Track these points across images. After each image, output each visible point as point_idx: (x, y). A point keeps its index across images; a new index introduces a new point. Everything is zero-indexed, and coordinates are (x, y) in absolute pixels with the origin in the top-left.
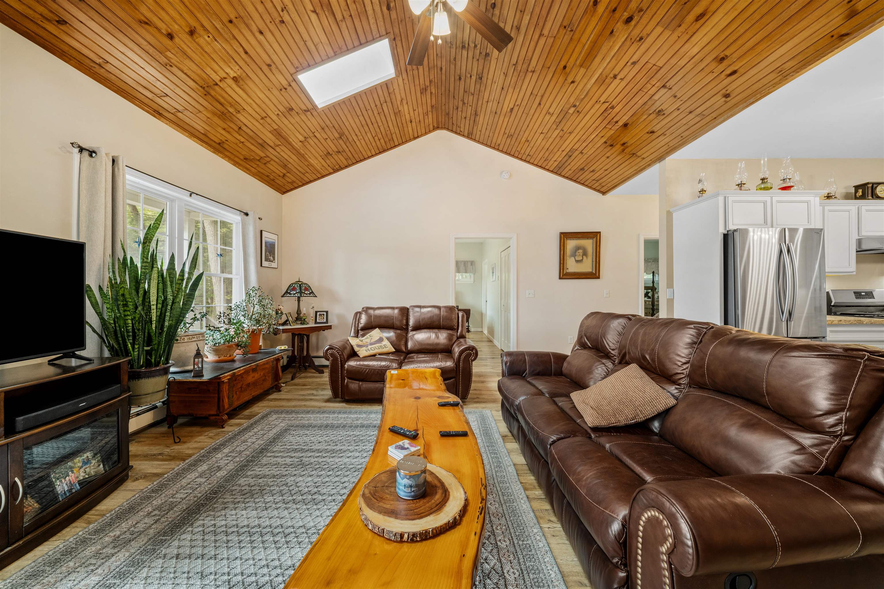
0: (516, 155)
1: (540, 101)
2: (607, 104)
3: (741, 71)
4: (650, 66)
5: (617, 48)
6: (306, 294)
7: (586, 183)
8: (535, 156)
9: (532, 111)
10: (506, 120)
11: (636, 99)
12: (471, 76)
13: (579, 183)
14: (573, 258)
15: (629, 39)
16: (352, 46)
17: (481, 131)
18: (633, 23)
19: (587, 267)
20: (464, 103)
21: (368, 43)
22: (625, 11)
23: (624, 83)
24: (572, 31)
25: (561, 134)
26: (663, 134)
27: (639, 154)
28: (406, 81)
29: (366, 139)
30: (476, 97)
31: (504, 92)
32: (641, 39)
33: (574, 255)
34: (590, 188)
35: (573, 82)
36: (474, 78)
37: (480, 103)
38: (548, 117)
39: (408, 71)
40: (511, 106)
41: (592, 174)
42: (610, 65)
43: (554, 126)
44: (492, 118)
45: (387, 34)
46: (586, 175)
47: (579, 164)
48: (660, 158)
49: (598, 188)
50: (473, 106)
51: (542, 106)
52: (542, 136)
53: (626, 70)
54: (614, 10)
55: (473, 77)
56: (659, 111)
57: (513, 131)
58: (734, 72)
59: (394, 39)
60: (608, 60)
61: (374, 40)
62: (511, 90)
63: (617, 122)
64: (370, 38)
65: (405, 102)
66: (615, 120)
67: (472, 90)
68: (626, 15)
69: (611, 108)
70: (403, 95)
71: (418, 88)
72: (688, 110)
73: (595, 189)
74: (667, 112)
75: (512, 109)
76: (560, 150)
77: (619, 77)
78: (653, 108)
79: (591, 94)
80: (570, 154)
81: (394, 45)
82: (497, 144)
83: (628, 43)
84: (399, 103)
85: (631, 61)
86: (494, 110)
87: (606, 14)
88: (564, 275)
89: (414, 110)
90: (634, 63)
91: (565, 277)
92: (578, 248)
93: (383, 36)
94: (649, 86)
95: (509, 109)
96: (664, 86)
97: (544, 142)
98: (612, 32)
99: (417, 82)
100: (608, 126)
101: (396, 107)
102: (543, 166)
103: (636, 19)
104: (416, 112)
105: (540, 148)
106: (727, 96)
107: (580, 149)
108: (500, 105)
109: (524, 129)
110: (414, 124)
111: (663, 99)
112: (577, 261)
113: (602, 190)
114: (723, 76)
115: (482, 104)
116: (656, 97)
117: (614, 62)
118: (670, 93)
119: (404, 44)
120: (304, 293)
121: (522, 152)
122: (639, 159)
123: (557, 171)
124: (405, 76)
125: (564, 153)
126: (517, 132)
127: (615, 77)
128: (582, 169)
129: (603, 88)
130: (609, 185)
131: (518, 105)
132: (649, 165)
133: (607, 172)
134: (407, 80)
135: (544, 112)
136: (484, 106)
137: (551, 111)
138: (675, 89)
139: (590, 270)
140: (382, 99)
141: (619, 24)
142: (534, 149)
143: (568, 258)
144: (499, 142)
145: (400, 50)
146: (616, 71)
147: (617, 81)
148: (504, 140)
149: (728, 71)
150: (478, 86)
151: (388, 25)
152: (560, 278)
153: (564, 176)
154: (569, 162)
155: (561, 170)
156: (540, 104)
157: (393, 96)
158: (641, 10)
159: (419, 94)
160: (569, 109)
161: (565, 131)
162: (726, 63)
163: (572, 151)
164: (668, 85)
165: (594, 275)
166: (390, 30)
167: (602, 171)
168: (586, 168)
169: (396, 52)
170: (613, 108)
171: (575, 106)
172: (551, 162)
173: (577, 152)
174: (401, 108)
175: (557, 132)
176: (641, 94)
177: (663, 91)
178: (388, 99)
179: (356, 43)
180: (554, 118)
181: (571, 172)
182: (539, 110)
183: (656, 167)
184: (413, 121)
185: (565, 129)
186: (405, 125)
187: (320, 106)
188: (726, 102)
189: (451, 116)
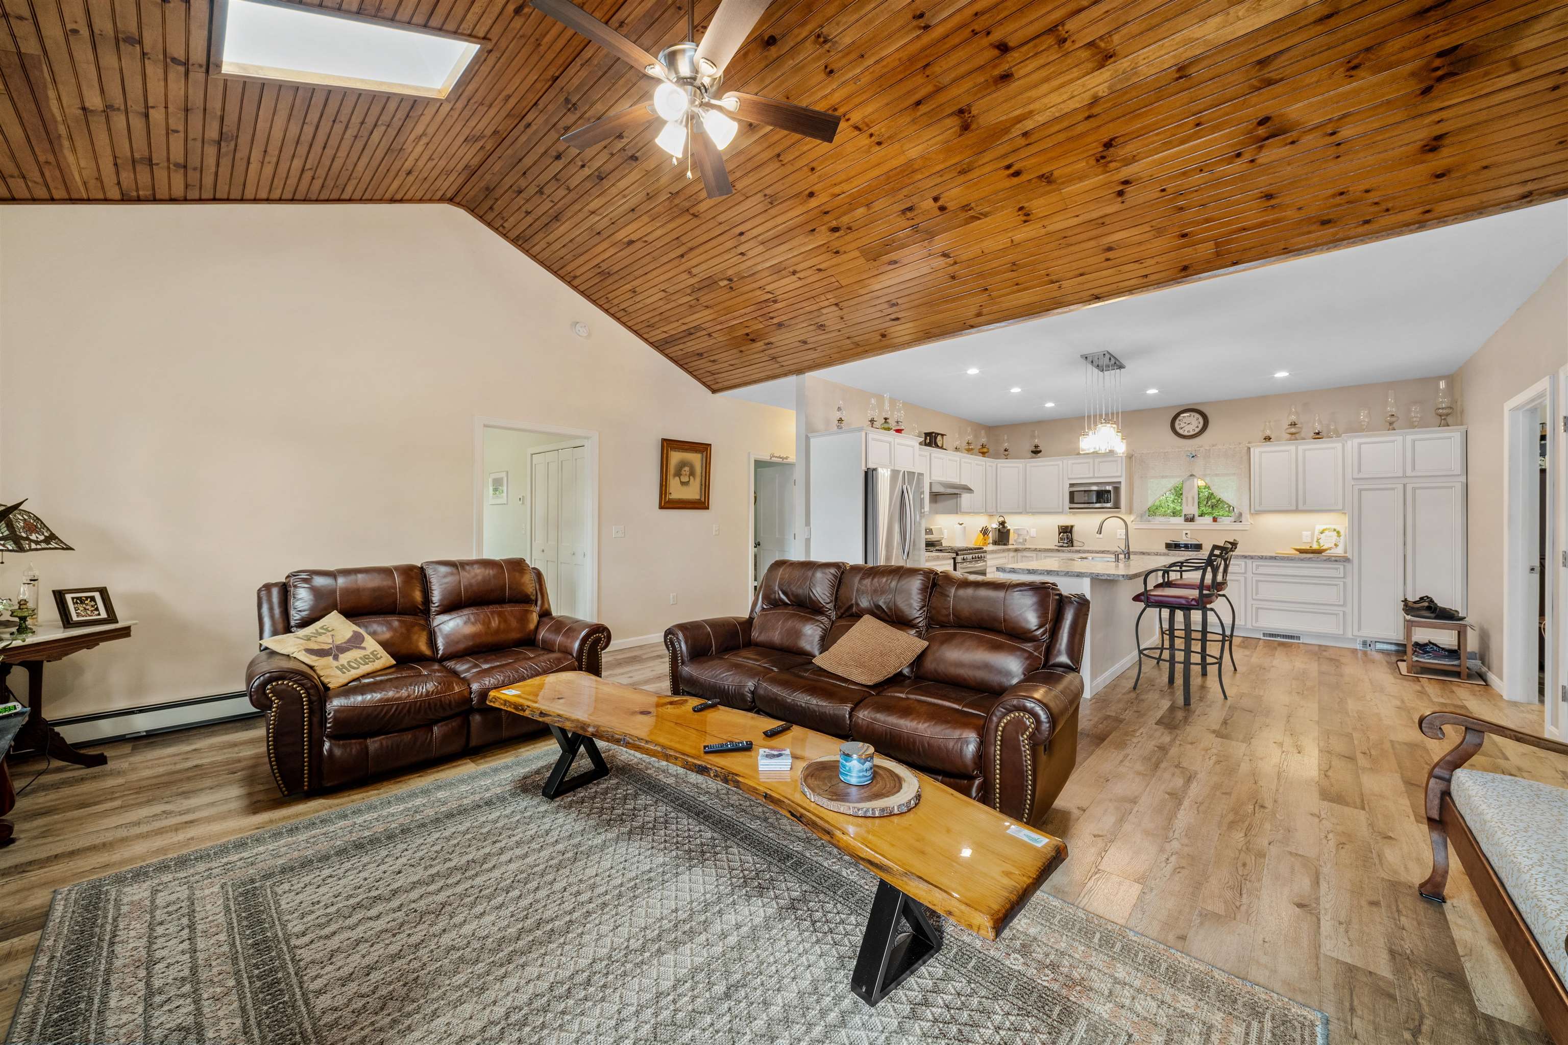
0: (601, 302)
1: (686, 253)
2: (771, 296)
3: (902, 321)
4: (834, 280)
5: (810, 247)
6: (37, 543)
7: (695, 373)
8: (634, 315)
9: (665, 259)
10: (612, 251)
11: (804, 304)
12: (583, 166)
13: (686, 370)
14: (677, 478)
15: (826, 246)
16: (406, 18)
17: (549, 244)
18: (837, 234)
19: (692, 492)
20: (540, 192)
21: (441, 33)
22: (835, 219)
23: (799, 284)
24: (771, 203)
25: (692, 303)
26: (815, 349)
27: (779, 360)
28: (455, 114)
29: (284, 167)
30: (573, 196)
31: (631, 216)
32: (837, 252)
33: (678, 474)
34: (699, 380)
35: (742, 254)
36: (587, 171)
37: (577, 207)
38: (685, 276)
39: (472, 101)
40: (634, 237)
41: (710, 364)
42: (793, 260)
43: (689, 291)
44: (586, 236)
45: (484, 38)
46: (703, 364)
47: (698, 347)
48: (800, 371)
49: (709, 383)
50: (559, 205)
51: (683, 260)
52: (662, 294)
53: (809, 272)
54: (826, 213)
55: (586, 169)
56: (822, 325)
57: (615, 268)
58: (897, 319)
59: (490, 52)
60: (795, 254)
61: (456, 34)
62: (645, 219)
63: (772, 318)
64: (451, 26)
65: (425, 140)
66: (771, 315)
67: (573, 183)
68: (834, 224)
69: (773, 301)
70: (431, 130)
71: (466, 131)
72: (847, 335)
73: (704, 384)
74: (827, 329)
75: (631, 242)
76: (681, 322)
77: (798, 275)
78: (817, 320)
79: (757, 276)
80: (692, 331)
81: (483, 59)
82: (572, 274)
83: (824, 249)
84: (412, 137)
85: (818, 267)
86: (599, 227)
87: (816, 211)
88: (667, 503)
89: (430, 159)
90: (820, 270)
91: (667, 505)
92: (682, 464)
93: (475, 37)
94: (823, 298)
95: (626, 240)
96: (836, 305)
97: (661, 303)
98: (813, 230)
99: (472, 123)
100: (761, 319)
101: (402, 140)
102: (641, 332)
103: (841, 233)
104: (431, 164)
105: (651, 307)
106: (884, 336)
107: (710, 330)
108: (613, 228)
109: (637, 273)
110: (411, 178)
111: (830, 315)
112: (683, 483)
113: (714, 387)
114: (888, 318)
115: (580, 210)
116: (824, 311)
117: (800, 258)
118: (839, 313)
119: (498, 64)
120: (27, 539)
121: (616, 302)
122: (777, 366)
123: (660, 346)
124: (460, 105)
125: (684, 327)
126: (622, 273)
127: (794, 273)
128: (701, 355)
129: (775, 277)
130: (725, 383)
131: (646, 241)
132: (785, 375)
133: (732, 368)
134: (458, 113)
135: (682, 268)
136: (581, 216)
137: (694, 271)
138: (845, 311)
139: (698, 497)
140: (385, 118)
141: (823, 227)
142: (639, 306)
143: (671, 477)
144: (578, 273)
145: (485, 69)
146: (798, 268)
147: (794, 278)
148: (590, 274)
149: (893, 317)
150: (588, 185)
151: (497, 30)
152: (661, 507)
153: (667, 356)
154: (686, 340)
155: (665, 347)
156: (682, 256)
157: (410, 124)
158: (850, 228)
159: (461, 139)
160: (722, 280)
161: (701, 302)
162: (895, 309)
163: (698, 328)
164: (841, 304)
165: (701, 504)
166: (494, 36)
167: (726, 364)
168: (705, 355)
169: (477, 68)
170: (775, 302)
171: (730, 280)
172: (658, 331)
173: (704, 332)
174: (408, 146)
175: (689, 298)
176: (812, 301)
177: (834, 308)
178: (397, 123)
179: (419, 19)
180: (693, 281)
181: (680, 353)
182: (676, 262)
183: (792, 379)
184: (415, 174)
185: (702, 300)
186: (392, 174)
187: (226, 69)
188: (881, 341)
189: (497, 196)
